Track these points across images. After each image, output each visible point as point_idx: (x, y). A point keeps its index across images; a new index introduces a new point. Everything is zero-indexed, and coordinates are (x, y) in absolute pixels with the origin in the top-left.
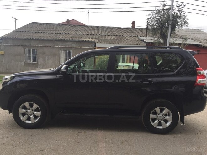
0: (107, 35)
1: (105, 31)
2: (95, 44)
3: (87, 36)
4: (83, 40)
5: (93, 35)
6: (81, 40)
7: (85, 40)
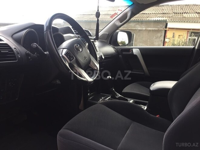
0: (185, 13)
1: (182, 9)
2: (167, 24)
3: (157, 15)
4: (150, 19)
5: (165, 13)
6: (148, 19)
7: (152, 19)
